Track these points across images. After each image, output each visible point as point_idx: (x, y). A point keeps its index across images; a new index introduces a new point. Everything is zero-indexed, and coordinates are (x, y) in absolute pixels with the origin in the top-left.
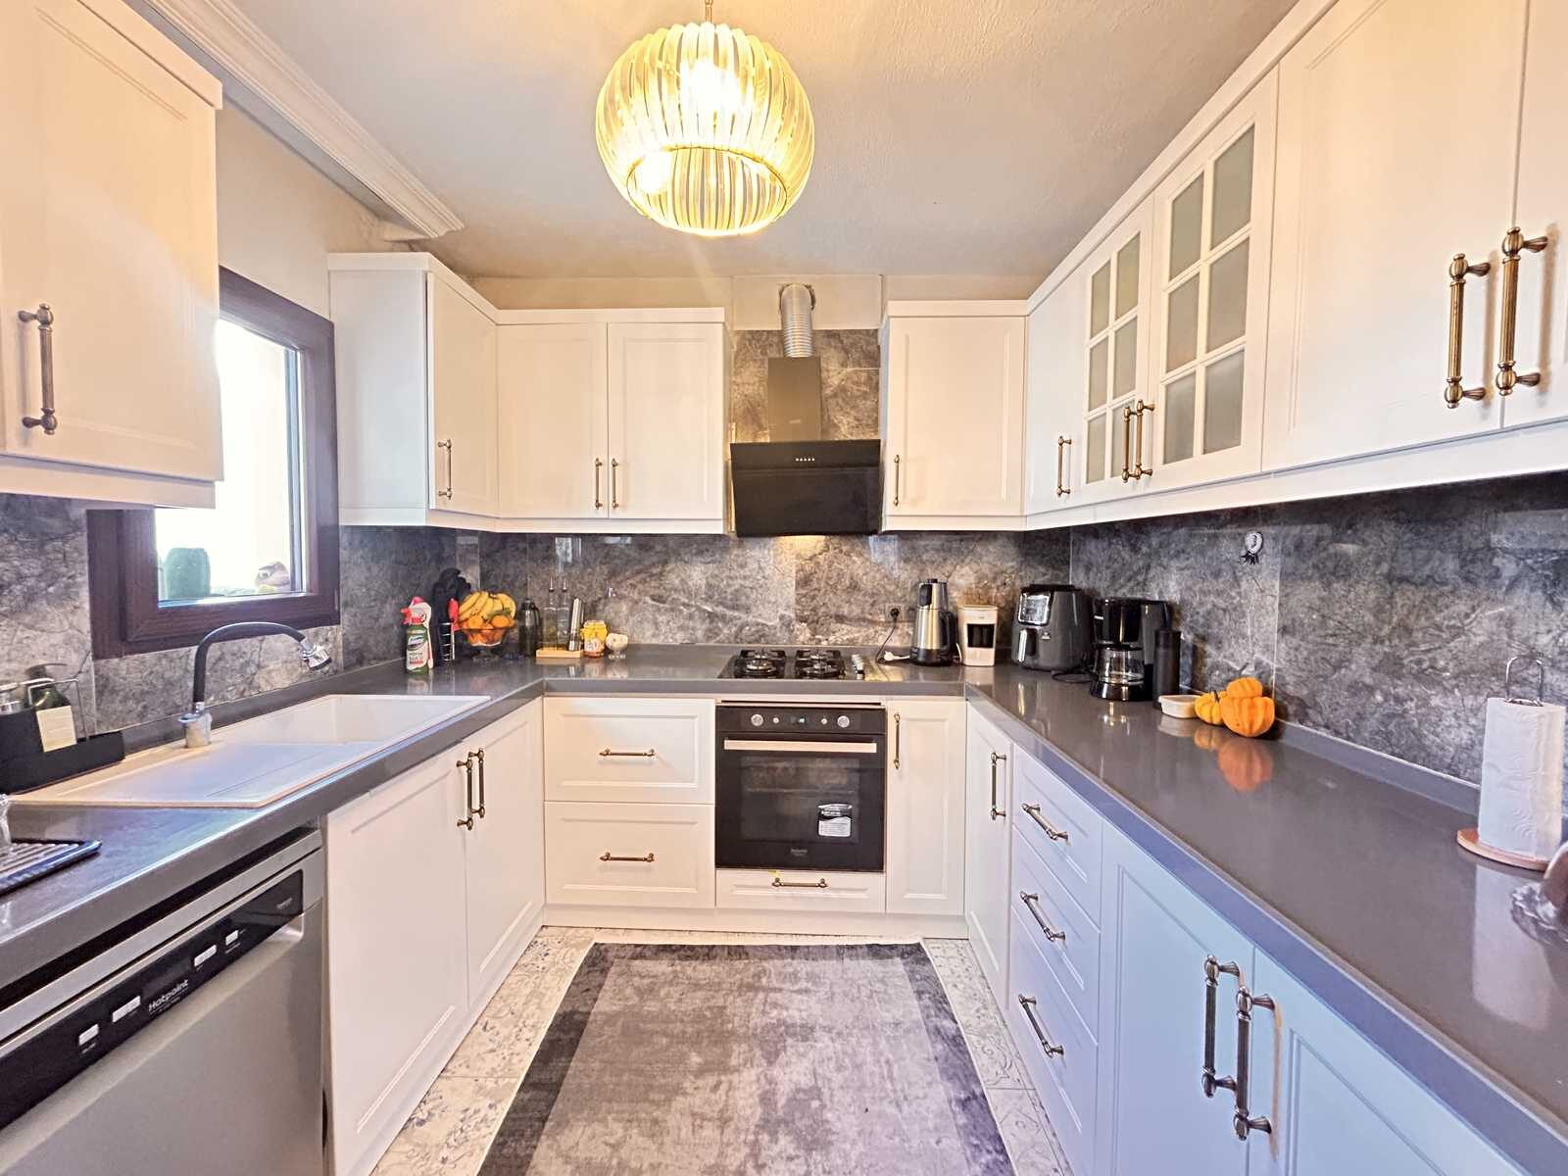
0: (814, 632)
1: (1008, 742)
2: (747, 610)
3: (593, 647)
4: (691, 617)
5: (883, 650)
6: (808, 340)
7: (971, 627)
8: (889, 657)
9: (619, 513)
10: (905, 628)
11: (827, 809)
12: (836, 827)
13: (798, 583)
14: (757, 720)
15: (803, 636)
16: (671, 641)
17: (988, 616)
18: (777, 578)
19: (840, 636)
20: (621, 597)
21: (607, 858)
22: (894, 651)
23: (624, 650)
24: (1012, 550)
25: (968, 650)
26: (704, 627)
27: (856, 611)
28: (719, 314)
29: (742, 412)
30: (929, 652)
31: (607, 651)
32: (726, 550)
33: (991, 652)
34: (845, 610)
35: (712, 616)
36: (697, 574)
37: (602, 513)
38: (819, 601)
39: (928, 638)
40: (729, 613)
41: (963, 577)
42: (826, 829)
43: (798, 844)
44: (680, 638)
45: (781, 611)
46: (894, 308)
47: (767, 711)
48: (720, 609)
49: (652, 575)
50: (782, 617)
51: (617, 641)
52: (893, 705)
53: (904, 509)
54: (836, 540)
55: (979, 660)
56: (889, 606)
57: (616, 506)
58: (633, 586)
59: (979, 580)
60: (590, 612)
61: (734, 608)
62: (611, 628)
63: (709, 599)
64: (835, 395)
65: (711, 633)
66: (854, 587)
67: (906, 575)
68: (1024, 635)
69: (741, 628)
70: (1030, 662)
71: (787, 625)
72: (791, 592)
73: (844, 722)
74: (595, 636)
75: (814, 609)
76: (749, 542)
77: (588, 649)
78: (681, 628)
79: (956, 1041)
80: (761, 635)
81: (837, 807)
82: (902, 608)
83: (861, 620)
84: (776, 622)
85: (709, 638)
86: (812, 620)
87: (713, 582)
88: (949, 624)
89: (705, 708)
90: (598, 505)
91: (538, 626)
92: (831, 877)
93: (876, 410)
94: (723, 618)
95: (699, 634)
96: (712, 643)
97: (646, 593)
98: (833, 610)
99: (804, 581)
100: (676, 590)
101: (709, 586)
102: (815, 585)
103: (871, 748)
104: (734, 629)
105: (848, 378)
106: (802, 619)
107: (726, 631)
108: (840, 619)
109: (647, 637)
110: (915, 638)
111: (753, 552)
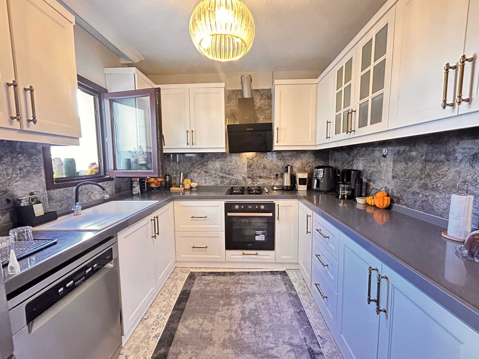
0: (253, 181)
1: (311, 211)
2: (233, 175)
3: (187, 187)
4: (216, 177)
5: (273, 186)
6: (250, 92)
7: (300, 179)
8: (275, 188)
9: (194, 146)
10: (280, 180)
11: (258, 232)
12: (260, 238)
13: (248, 167)
14: (237, 207)
15: (249, 183)
16: (210, 185)
17: (305, 176)
18: (242, 165)
19: (260, 182)
20: (195, 172)
21: (194, 247)
22: (277, 187)
23: (196, 188)
24: (312, 156)
25: (299, 186)
26: (220, 180)
27: (265, 175)
28: (223, 85)
29: (229, 115)
30: (287, 187)
31: (191, 188)
32: (226, 157)
33: (306, 186)
34: (262, 175)
35: (222, 177)
36: (218, 164)
37: (189, 146)
38: (254, 172)
39: (287, 182)
40: (227, 176)
41: (297, 164)
42: (257, 238)
43: (250, 242)
44: (213, 183)
45: (243, 175)
46: (276, 82)
47: (240, 204)
48: (224, 175)
49: (204, 165)
50: (243, 177)
51: (194, 185)
52: (277, 202)
53: (280, 144)
54: (259, 154)
55: (302, 189)
56: (275, 173)
57: (193, 144)
58: (199, 168)
59: (302, 165)
60: (185, 177)
61: (229, 174)
62: (192, 181)
63: (221, 172)
64: (258, 109)
65: (222, 182)
66: (265, 168)
67: (281, 164)
68: (316, 181)
69: (231, 180)
70: (318, 189)
71: (245, 179)
72: (246, 169)
73: (262, 207)
74: (187, 184)
75: (253, 175)
76: (233, 155)
77: (185, 187)
78: (213, 181)
79: (296, 296)
80: (237, 182)
81: (261, 232)
82: (279, 174)
83: (267, 178)
84: (241, 178)
85: (221, 184)
86: (252, 178)
87: (222, 167)
88: (293, 178)
89: (221, 204)
90: (188, 144)
91: (171, 180)
92: (259, 252)
93: (271, 113)
94: (225, 177)
95: (218, 182)
96: (222, 185)
97: (202, 170)
98: (258, 175)
99: (249, 166)
100: (211, 169)
101: (221, 168)
102: (253, 167)
103: (271, 214)
104: (229, 181)
105: (262, 104)
106: (249, 178)
107: (226, 181)
108: (261, 177)
109: (203, 183)
110: (283, 182)
111: (235, 157)
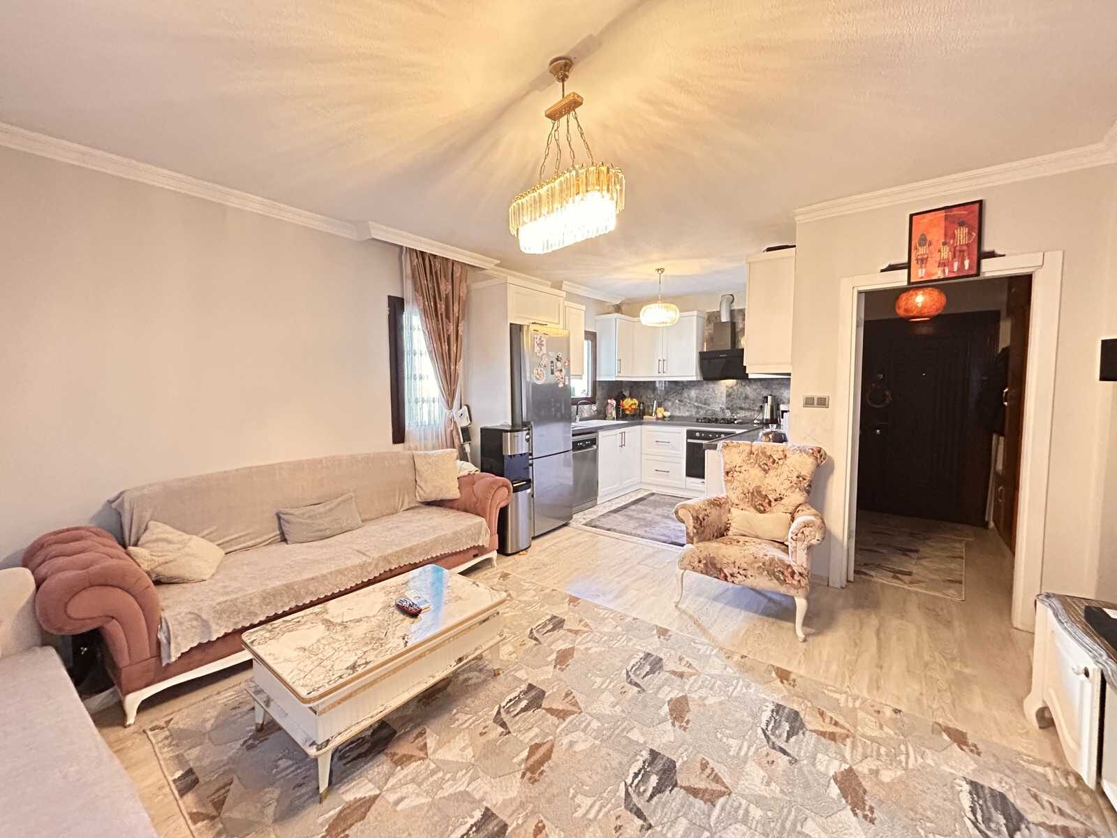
0: (732, 413)
2: (709, 405)
3: (660, 416)
4: (691, 407)
5: (754, 419)
6: (728, 315)
8: (755, 421)
9: (665, 375)
13: (727, 397)
14: (698, 434)
15: (728, 415)
18: (720, 394)
20: (669, 400)
22: (757, 420)
23: (668, 417)
27: (747, 406)
28: (695, 313)
29: (704, 339)
30: (767, 420)
31: (664, 417)
32: (702, 385)
34: (743, 405)
35: (697, 407)
36: (693, 393)
37: (660, 375)
38: (734, 402)
39: (767, 415)
40: (703, 406)
44: (687, 414)
45: (720, 406)
47: (700, 432)
48: (700, 405)
49: (679, 394)
50: (721, 408)
51: (667, 414)
54: (740, 381)
57: (665, 372)
58: (673, 397)
60: (659, 405)
61: (705, 404)
62: (665, 410)
63: (696, 401)
65: (697, 412)
66: (746, 397)
67: (766, 393)
69: (707, 411)
71: (722, 410)
72: (724, 399)
74: (661, 412)
75: (732, 405)
76: (706, 383)
77: (658, 416)
78: (688, 411)
80: (714, 414)
83: (749, 409)
84: (718, 409)
86: (732, 410)
89: (683, 430)
90: (659, 372)
91: (644, 409)
94: (701, 408)
95: (694, 413)
97: (677, 399)
98: (739, 406)
99: (729, 395)
100: (686, 398)
101: (697, 397)
102: (733, 397)
106: (728, 408)
107: (701, 412)
108: (741, 408)
109: (677, 413)
110: (763, 416)
111: (711, 385)
